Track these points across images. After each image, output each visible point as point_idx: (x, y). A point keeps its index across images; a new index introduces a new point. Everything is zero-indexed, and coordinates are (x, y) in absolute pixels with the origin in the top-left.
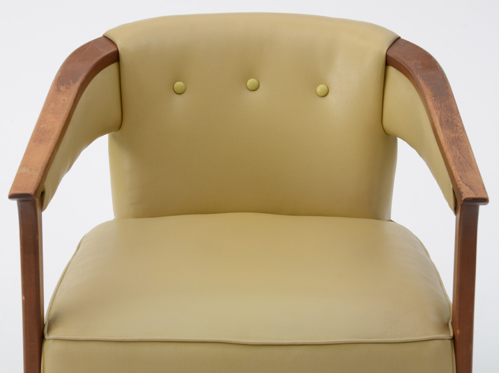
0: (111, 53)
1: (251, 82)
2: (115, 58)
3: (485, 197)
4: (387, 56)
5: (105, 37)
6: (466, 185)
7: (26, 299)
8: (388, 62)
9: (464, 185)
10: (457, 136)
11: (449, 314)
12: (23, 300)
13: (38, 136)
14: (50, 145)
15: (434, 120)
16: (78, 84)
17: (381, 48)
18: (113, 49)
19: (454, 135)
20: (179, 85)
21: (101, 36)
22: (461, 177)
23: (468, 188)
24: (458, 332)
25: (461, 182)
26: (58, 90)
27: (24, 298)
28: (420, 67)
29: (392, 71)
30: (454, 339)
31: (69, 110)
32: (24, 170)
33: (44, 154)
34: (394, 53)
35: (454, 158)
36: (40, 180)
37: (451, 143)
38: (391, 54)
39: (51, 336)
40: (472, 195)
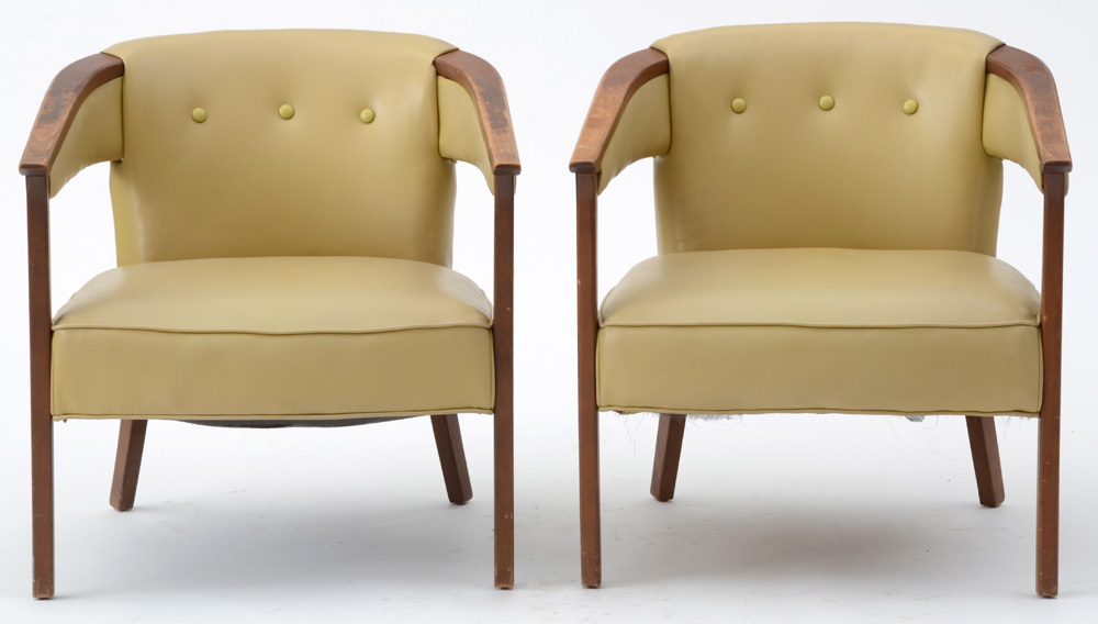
0: (661, 62)
1: (825, 100)
2: (663, 68)
3: (1069, 160)
4: (987, 62)
5: (652, 48)
7: (581, 283)
8: (989, 68)
11: (1038, 309)
12: (577, 284)
13: (591, 123)
14: (605, 130)
16: (627, 85)
17: (980, 53)
18: (663, 58)
20: (738, 102)
21: (647, 47)
22: (1047, 148)
23: (1053, 154)
24: (1045, 318)
26: (606, 90)
27: (579, 282)
28: (1024, 68)
29: (993, 78)
30: (1040, 326)
31: (619, 106)
32: (582, 146)
33: (599, 135)
34: (996, 58)
35: (1043, 136)
36: (598, 153)
37: (1042, 125)
38: (993, 58)
39: (607, 323)
40: (1054, 159)
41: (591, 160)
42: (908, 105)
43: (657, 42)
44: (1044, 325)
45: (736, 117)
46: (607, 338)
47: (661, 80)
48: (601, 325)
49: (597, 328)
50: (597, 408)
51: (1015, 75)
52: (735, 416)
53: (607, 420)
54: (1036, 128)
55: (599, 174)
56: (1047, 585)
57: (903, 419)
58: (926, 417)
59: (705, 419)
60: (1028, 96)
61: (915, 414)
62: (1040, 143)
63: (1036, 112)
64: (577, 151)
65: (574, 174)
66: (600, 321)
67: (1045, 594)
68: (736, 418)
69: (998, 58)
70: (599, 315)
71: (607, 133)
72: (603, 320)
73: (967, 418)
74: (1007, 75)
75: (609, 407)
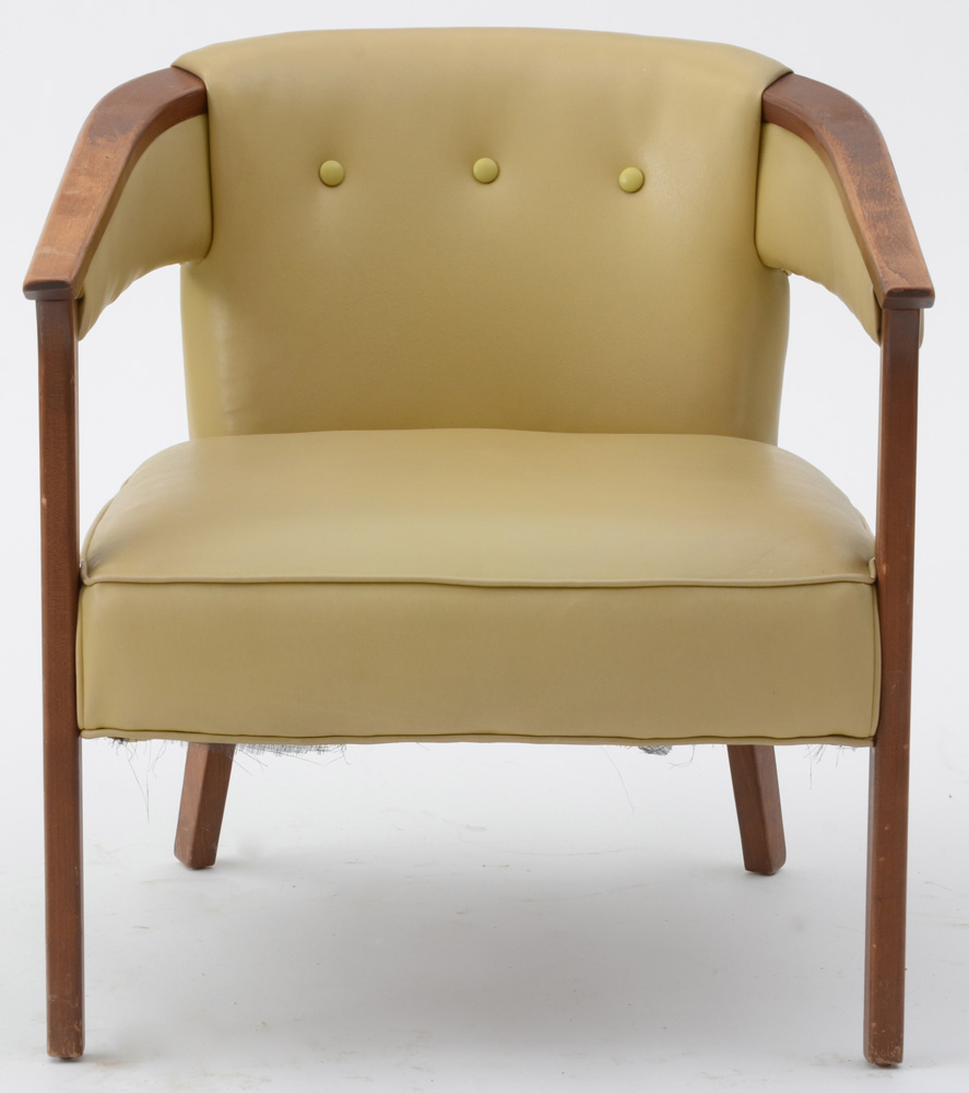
0: (191, 93)
1: (482, 165)
2: (196, 104)
3: (928, 286)
4: (763, 103)
5: (176, 67)
6: (895, 272)
7: (48, 504)
8: (767, 115)
9: (892, 273)
10: (888, 209)
11: (871, 551)
12: (42, 504)
13: (65, 205)
14: (91, 220)
15: (848, 189)
16: (132, 136)
17: (751, 89)
18: (196, 87)
19: (883, 209)
20: (331, 167)
21: (169, 66)
22: (887, 263)
23: (897, 275)
24: (884, 568)
25: (886, 269)
26: (93, 143)
27: (44, 501)
28: (829, 115)
29: (774, 132)
30: (876, 584)
31: (117, 173)
32: (47, 250)
33: (80, 229)
34: (776, 97)
35: (878, 239)
36: (78, 265)
37: (875, 220)
38: (773, 97)
39: (97, 577)
40: (903, 284)
41: (65, 276)
42: (627, 176)
43: (184, 56)
44: (882, 581)
45: (328, 192)
46: (94, 603)
47: (192, 127)
48: (87, 581)
49: (79, 585)
50: (78, 732)
51: (815, 127)
52: (330, 747)
53: (95, 754)
54: (863, 226)
55: (81, 301)
56: (885, 1045)
57: (634, 752)
58: (674, 747)
59: (278, 752)
60: (842, 167)
61: (655, 743)
62: (874, 253)
63: (860, 195)
64: (39, 259)
65: (34, 302)
66: (84, 572)
67: (881, 1060)
68: (333, 751)
69: (781, 96)
70: (82, 559)
71: (95, 226)
72: (90, 571)
73: (731, 749)
74: (800, 128)
75: (101, 729)
